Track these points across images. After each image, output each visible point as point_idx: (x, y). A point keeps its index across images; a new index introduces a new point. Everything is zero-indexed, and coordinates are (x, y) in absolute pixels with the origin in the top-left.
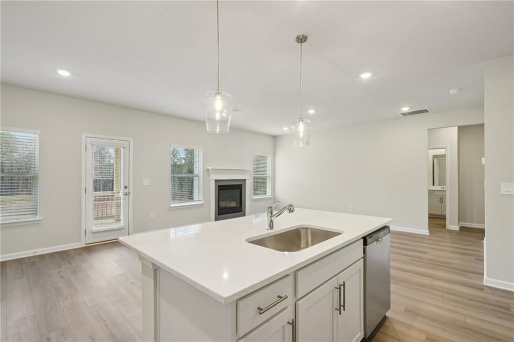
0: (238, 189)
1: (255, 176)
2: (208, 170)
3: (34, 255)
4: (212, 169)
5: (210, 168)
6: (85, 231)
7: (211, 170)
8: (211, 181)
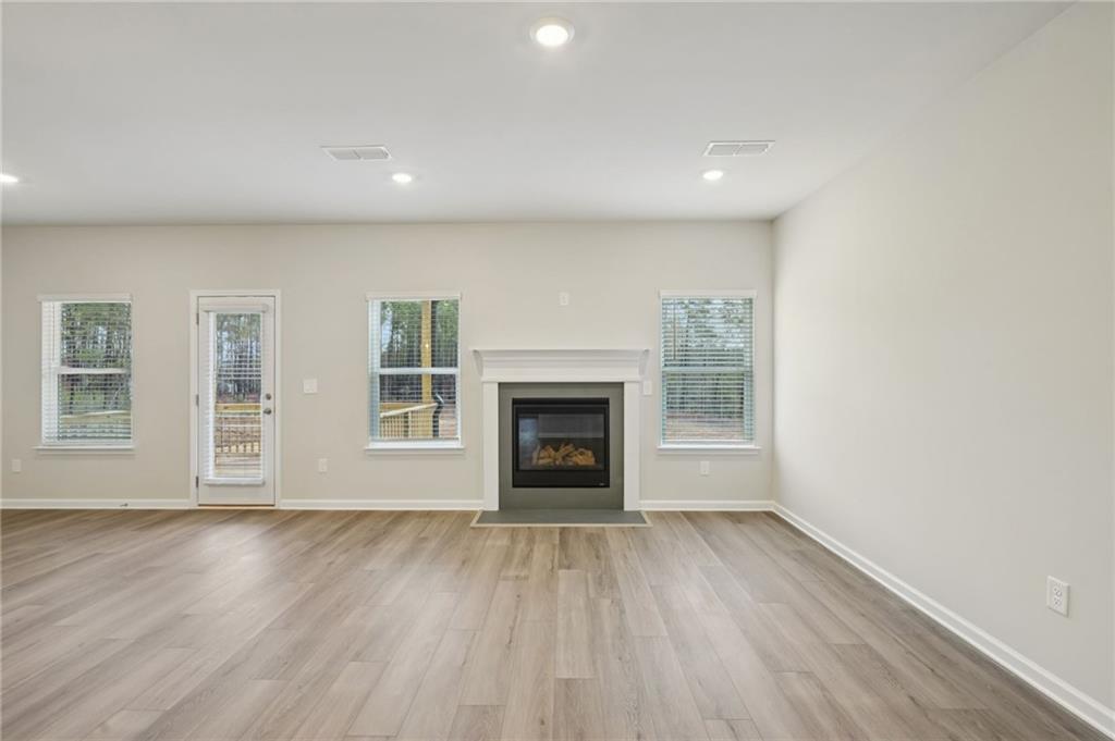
0: (591, 411)
2: (478, 353)
3: (124, 508)
6: (197, 478)
7: (483, 355)
8: (486, 387)
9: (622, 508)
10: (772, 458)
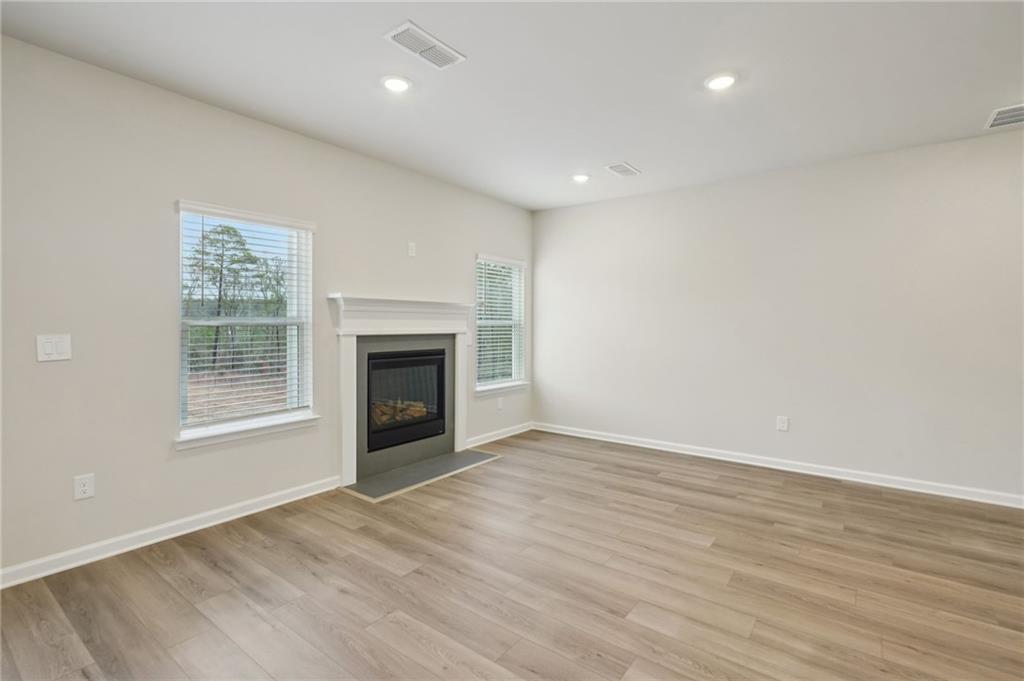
0: (429, 362)
1: (483, 323)
2: (333, 301)
4: (346, 300)
5: (337, 295)
7: (342, 302)
8: (343, 339)
9: (453, 449)
10: (533, 391)
